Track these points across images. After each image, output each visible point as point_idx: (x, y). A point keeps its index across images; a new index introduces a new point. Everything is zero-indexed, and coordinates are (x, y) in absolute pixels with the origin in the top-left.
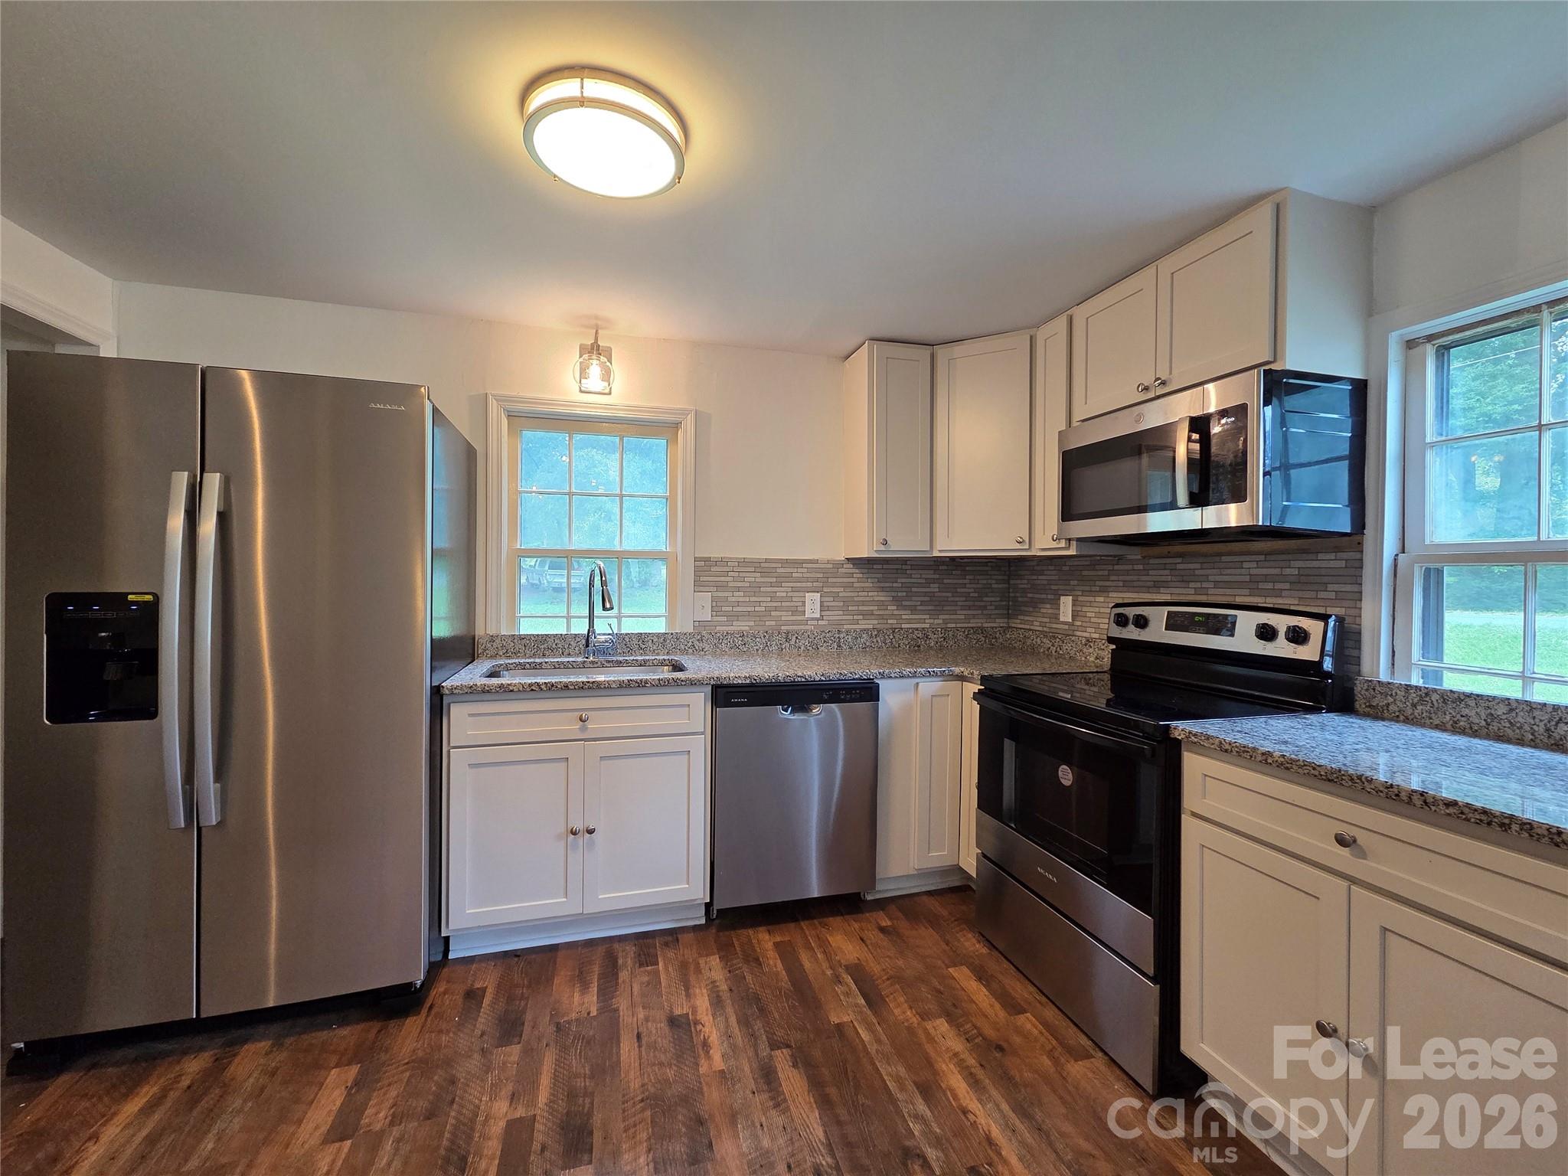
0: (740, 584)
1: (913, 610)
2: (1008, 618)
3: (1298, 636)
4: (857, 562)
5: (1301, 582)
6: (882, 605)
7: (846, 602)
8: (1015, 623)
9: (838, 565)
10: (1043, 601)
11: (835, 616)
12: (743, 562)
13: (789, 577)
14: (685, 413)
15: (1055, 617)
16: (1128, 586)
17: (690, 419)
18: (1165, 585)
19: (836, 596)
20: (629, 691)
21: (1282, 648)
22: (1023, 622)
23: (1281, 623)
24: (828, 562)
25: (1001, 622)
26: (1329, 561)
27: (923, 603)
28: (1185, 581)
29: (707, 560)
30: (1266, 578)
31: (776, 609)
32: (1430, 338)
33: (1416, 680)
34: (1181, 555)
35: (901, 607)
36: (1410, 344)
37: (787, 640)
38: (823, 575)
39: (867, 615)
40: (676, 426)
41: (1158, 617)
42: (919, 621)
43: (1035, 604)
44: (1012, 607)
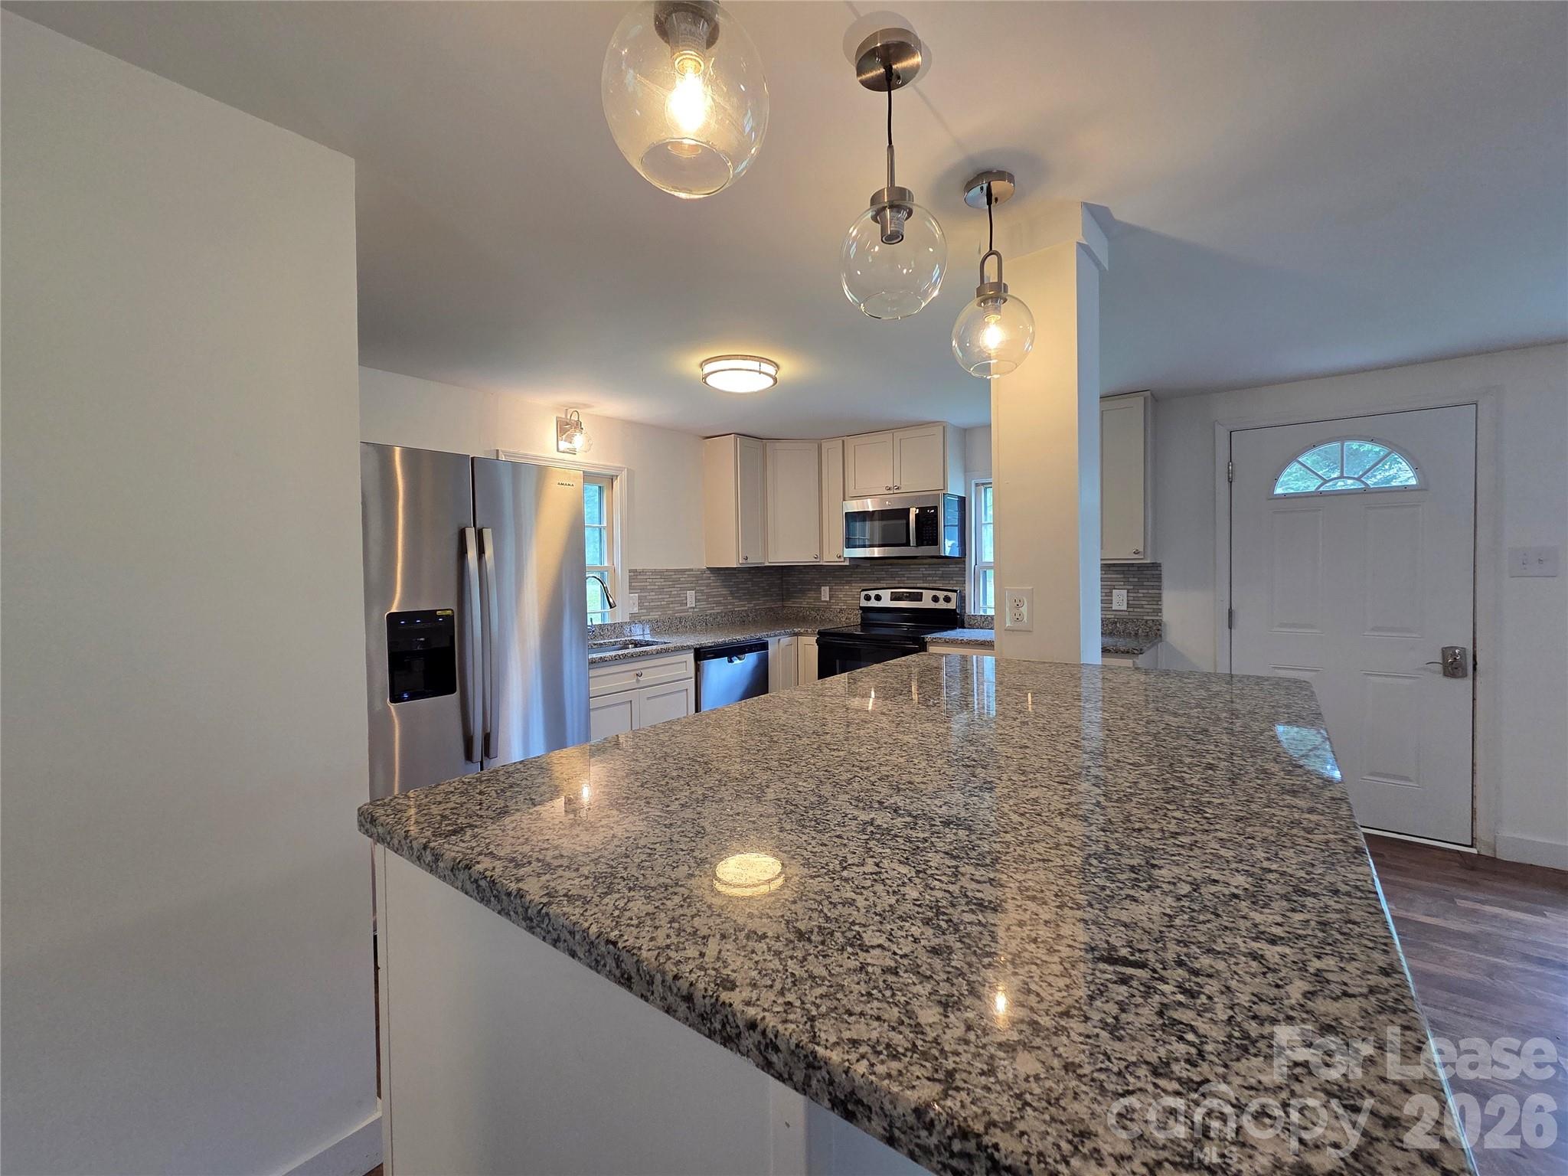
0: (653, 587)
1: (739, 598)
2: (783, 600)
3: (947, 599)
4: (716, 571)
5: (943, 577)
6: (725, 597)
7: (709, 595)
8: (789, 604)
9: (703, 572)
10: (809, 590)
11: (703, 605)
12: (655, 572)
13: (678, 581)
14: (621, 469)
15: (819, 599)
16: (863, 580)
17: (625, 473)
18: (883, 579)
19: (702, 592)
20: (661, 655)
21: (942, 605)
22: (794, 603)
23: (941, 595)
24: (698, 570)
25: (779, 604)
26: (953, 568)
27: (744, 594)
28: (893, 577)
29: (635, 571)
30: (929, 575)
31: (672, 603)
32: (983, 484)
33: (982, 613)
34: (891, 565)
35: (734, 598)
36: (977, 485)
37: (681, 622)
38: (695, 578)
39: (718, 603)
40: (612, 479)
41: (886, 594)
42: (744, 606)
43: (803, 592)
44: (785, 594)
